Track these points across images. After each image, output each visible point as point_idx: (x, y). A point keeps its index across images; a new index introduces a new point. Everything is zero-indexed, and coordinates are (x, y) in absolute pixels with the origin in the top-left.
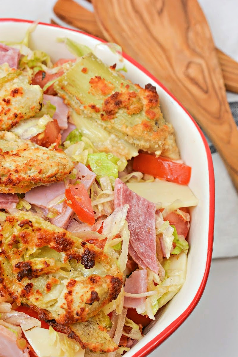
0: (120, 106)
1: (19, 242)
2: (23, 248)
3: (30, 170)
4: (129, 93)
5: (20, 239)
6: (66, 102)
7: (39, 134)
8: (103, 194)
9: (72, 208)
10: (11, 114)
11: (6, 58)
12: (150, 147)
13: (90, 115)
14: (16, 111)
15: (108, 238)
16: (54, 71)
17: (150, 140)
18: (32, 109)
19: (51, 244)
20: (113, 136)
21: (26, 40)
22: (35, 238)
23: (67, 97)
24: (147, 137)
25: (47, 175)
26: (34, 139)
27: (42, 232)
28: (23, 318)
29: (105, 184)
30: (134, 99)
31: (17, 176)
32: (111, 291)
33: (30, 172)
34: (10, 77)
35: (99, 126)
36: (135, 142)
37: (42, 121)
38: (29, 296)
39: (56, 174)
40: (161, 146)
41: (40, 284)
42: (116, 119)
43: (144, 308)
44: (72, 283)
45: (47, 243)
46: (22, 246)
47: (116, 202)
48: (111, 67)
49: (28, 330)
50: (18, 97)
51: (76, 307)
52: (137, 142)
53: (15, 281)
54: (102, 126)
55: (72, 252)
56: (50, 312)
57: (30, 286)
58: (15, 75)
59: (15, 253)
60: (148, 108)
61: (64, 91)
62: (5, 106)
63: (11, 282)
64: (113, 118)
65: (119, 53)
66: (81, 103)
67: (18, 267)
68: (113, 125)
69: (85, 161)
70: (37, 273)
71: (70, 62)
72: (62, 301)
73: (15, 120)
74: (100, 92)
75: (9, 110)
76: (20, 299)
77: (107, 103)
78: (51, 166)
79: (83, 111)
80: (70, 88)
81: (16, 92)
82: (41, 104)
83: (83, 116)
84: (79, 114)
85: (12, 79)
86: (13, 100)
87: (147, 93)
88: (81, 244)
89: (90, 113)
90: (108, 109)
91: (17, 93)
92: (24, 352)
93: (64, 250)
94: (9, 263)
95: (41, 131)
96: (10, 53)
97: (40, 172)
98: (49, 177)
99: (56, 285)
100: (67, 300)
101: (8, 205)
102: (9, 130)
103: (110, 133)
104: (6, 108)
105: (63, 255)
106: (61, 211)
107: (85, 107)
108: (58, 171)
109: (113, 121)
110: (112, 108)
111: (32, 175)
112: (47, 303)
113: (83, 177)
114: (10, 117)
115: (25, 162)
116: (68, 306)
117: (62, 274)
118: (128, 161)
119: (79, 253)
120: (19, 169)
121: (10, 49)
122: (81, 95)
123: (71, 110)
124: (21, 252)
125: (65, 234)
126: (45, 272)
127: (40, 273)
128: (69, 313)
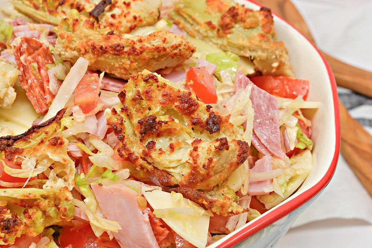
0: (236, 20)
1: (142, 99)
2: (147, 104)
4: (245, 9)
5: (143, 97)
6: (180, 26)
8: (223, 86)
10: (130, 17)
12: (267, 58)
14: (135, 14)
15: (232, 114)
17: (268, 50)
18: (151, 14)
19: (175, 103)
22: (158, 95)
23: (182, 21)
24: (264, 46)
25: (171, 45)
27: (167, 89)
29: (225, 76)
30: (251, 13)
31: (141, 46)
33: (154, 41)
35: (215, 46)
38: (151, 152)
39: (180, 45)
40: (278, 57)
41: (162, 143)
42: (232, 35)
43: (271, 188)
44: (198, 141)
45: (171, 101)
46: (145, 103)
49: (149, 191)
50: (139, 1)
51: (202, 160)
53: (136, 142)
54: (217, 44)
55: (196, 115)
56: (172, 175)
57: (152, 144)
59: (138, 111)
60: (264, 23)
61: (180, 15)
62: (124, 9)
63: (132, 143)
64: (230, 33)
66: (197, 23)
67: (140, 123)
68: (229, 41)
70: (161, 125)
72: (186, 158)
73: (134, 23)
75: (129, 13)
76: (140, 162)
77: (223, 18)
78: (176, 37)
79: (198, 31)
80: (187, 10)
82: (159, 12)
83: (198, 38)
86: (133, 4)
87: (262, 13)
88: (206, 108)
89: (206, 31)
90: (224, 23)
92: (144, 213)
93: (189, 113)
94: (130, 121)
97: (164, 41)
98: (173, 48)
99: (180, 148)
100: (192, 156)
102: (127, 33)
104: (126, 11)
107: (201, 26)
108: (182, 43)
109: (229, 36)
110: (229, 22)
111: (156, 44)
112: (170, 162)
114: (129, 20)
116: (194, 160)
119: (203, 119)
120: (142, 39)
122: (197, 15)
124: (144, 109)
125: (190, 94)
126: (169, 127)
127: (164, 127)
128: (195, 168)
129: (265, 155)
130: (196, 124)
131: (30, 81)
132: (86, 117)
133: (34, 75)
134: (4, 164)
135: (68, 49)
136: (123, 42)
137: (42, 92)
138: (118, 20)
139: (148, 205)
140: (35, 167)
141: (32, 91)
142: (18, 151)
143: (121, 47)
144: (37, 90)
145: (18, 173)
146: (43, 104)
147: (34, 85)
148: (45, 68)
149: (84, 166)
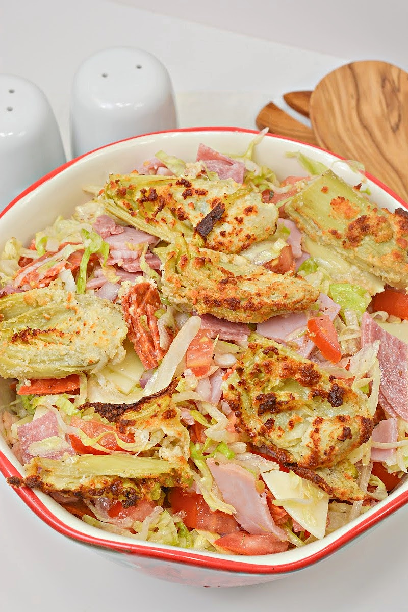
0: (367, 232)
1: (261, 372)
2: (266, 378)
3: (274, 294)
4: (377, 217)
5: (262, 369)
6: (299, 226)
7: (273, 260)
8: (348, 330)
9: (315, 342)
10: (243, 236)
11: (230, 173)
12: (401, 280)
13: (329, 242)
14: (248, 232)
15: (356, 377)
16: (284, 190)
17: (401, 273)
18: (266, 230)
19: (296, 376)
20: (354, 268)
21: (249, 154)
22: (279, 368)
23: (301, 220)
24: (398, 269)
25: (292, 301)
26: (268, 266)
27: (287, 362)
28: (258, 461)
29: (350, 318)
30: (383, 225)
31: (259, 301)
32: (362, 432)
33: (274, 296)
34: (241, 193)
35: (339, 256)
36: (382, 274)
37: (278, 245)
38: (270, 432)
41: (281, 420)
42: (360, 247)
43: (395, 460)
44: (319, 421)
45: (292, 374)
46: (264, 376)
47: (364, 339)
48: (355, 187)
49: (266, 472)
50: (252, 216)
51: (324, 446)
52: (385, 275)
53: (254, 416)
54: (342, 255)
55: (318, 387)
56: (291, 454)
57: (271, 421)
58: (247, 191)
59: (256, 384)
60: (399, 235)
61: (299, 213)
62: (236, 226)
63: (249, 417)
64: (358, 246)
65: (362, 172)
66: (319, 228)
67: (259, 399)
68: (356, 255)
69: (327, 292)
70: (281, 406)
71: (305, 180)
72: (307, 440)
73: (247, 242)
74: (343, 215)
75: (241, 230)
76: (258, 437)
77: (351, 228)
78: (298, 291)
79: (321, 237)
80: (307, 210)
81: (249, 210)
82: (276, 226)
83: (319, 244)
84: (314, 241)
85: (244, 195)
86: (246, 219)
87: (398, 219)
88: (329, 378)
89: (329, 239)
90: (353, 235)
91: (252, 211)
92: (261, 496)
93: (310, 384)
94: (248, 395)
95: (276, 256)
96: (235, 166)
97: (285, 297)
98: (295, 303)
99: (300, 423)
100: (313, 439)
101: (240, 337)
102: (238, 253)
103: (351, 263)
104: (238, 228)
105: (307, 391)
106: (301, 345)
107: (323, 232)
108: (305, 297)
109: (357, 249)
110: (358, 234)
111: (276, 300)
112: (289, 442)
113: (326, 309)
114: (241, 238)
115: (268, 286)
116: (315, 444)
117: (306, 411)
118: (373, 297)
119: (326, 389)
120: (261, 292)
121: (234, 163)
122: (319, 218)
123: (304, 235)
124: (263, 383)
125: (312, 366)
126: (290, 406)
127: (284, 406)
128: (315, 454)
129: (391, 417)
130: (317, 395)
131: (138, 335)
132: (199, 381)
133: (143, 328)
134: (117, 438)
135: (177, 295)
136: (238, 295)
137: (151, 348)
138: (229, 238)
139: (266, 487)
140: (149, 440)
141: (140, 346)
142: (130, 423)
143: (237, 302)
144: (147, 345)
145: (132, 448)
146: (153, 362)
147: (143, 339)
148: (154, 318)
149: (197, 433)
